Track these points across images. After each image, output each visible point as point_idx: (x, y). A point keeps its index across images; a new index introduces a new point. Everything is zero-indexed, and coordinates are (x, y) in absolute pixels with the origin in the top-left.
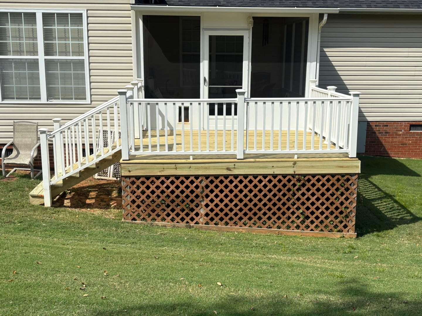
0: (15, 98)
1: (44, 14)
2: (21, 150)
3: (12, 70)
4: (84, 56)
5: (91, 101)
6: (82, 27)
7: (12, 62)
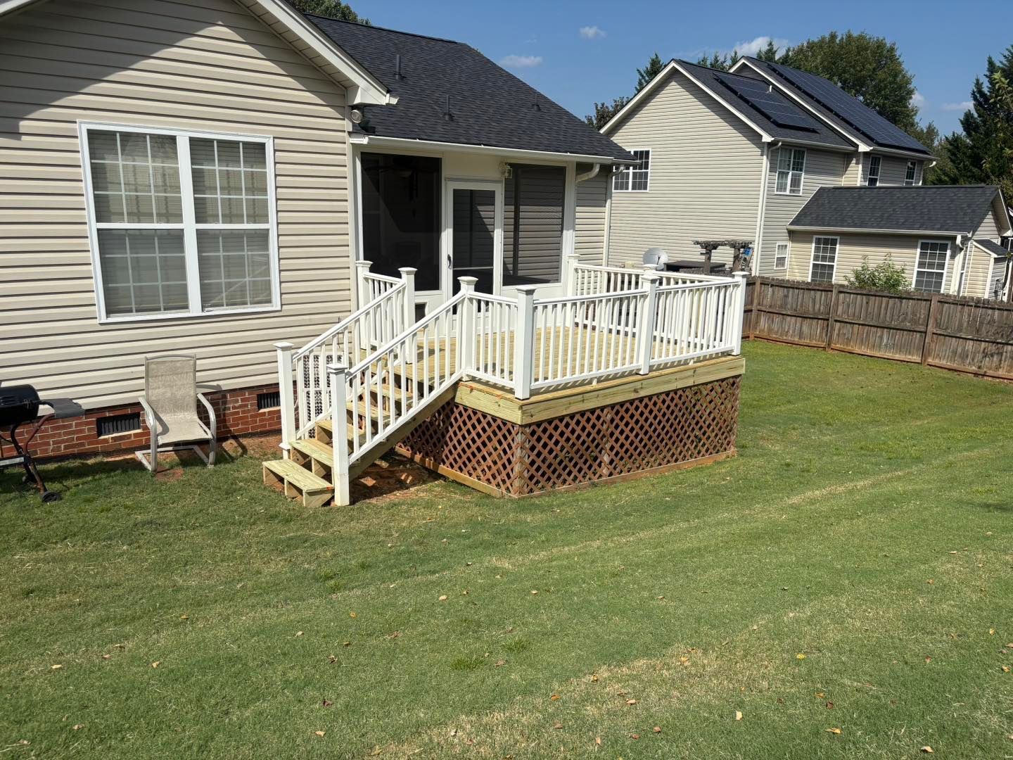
0: (134, 311)
1: (192, 140)
2: (162, 412)
3: (126, 253)
4: (268, 223)
5: (282, 305)
6: (265, 168)
7: (125, 235)
